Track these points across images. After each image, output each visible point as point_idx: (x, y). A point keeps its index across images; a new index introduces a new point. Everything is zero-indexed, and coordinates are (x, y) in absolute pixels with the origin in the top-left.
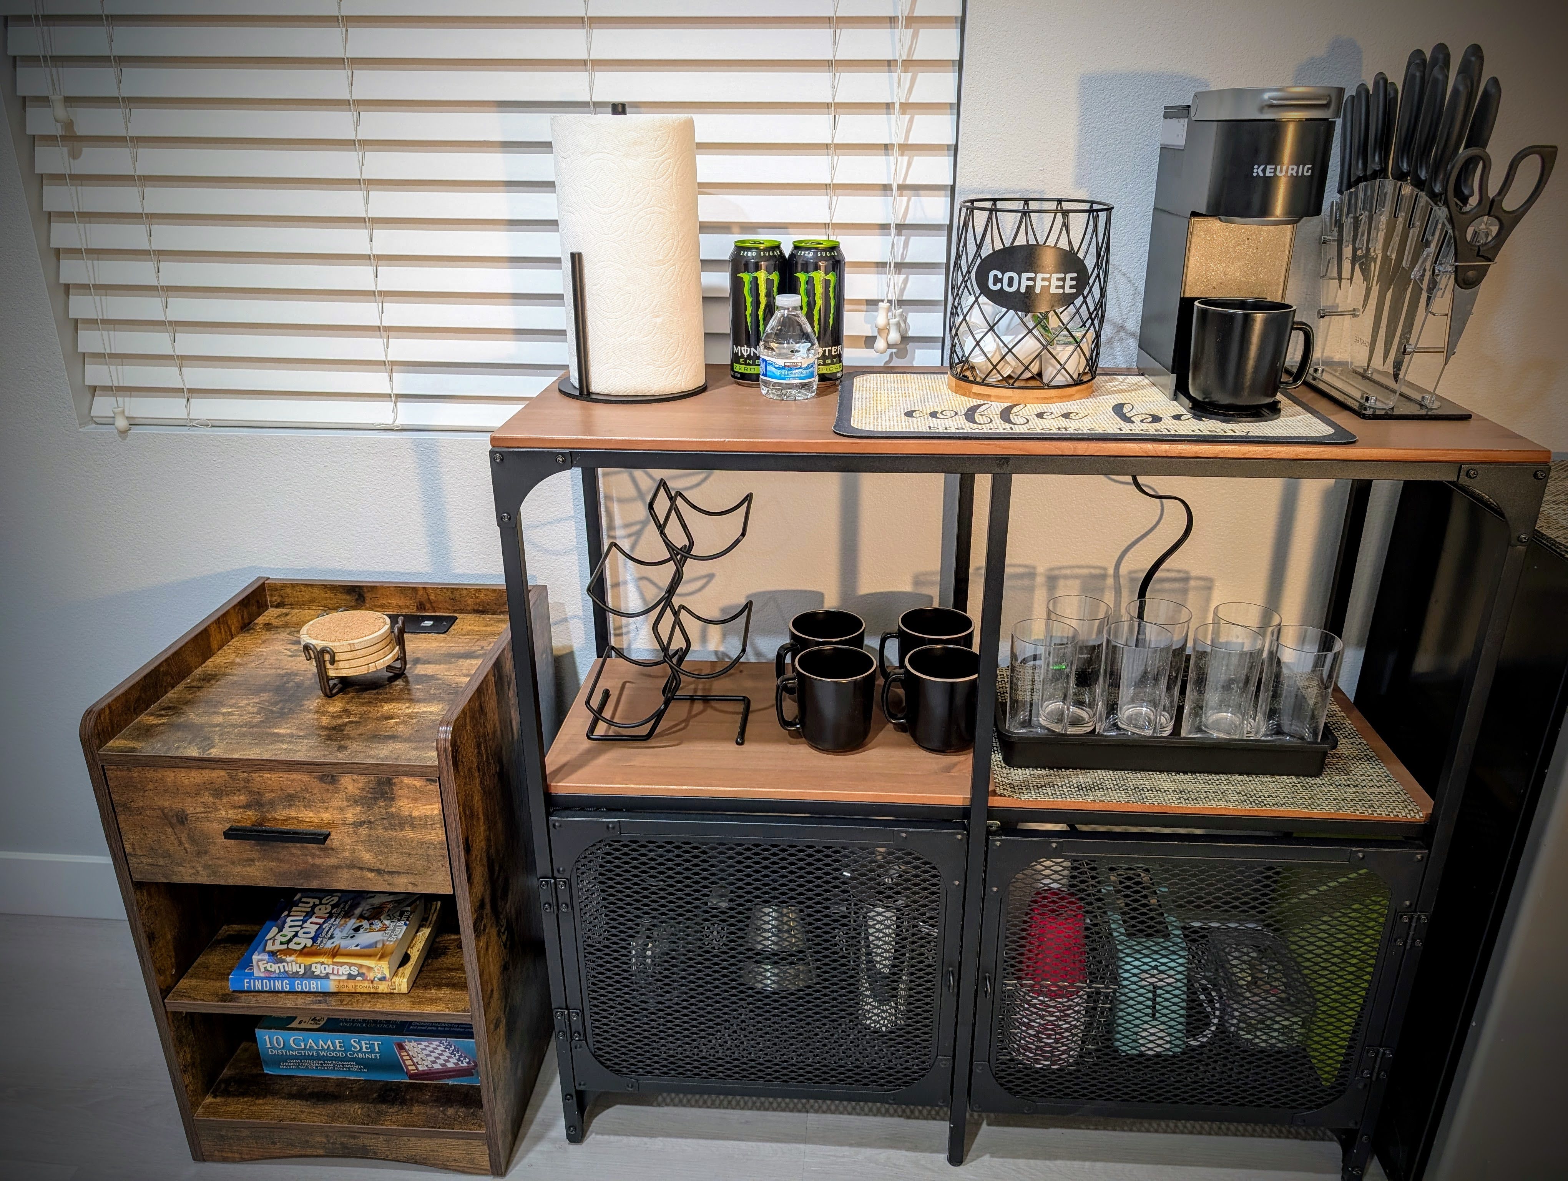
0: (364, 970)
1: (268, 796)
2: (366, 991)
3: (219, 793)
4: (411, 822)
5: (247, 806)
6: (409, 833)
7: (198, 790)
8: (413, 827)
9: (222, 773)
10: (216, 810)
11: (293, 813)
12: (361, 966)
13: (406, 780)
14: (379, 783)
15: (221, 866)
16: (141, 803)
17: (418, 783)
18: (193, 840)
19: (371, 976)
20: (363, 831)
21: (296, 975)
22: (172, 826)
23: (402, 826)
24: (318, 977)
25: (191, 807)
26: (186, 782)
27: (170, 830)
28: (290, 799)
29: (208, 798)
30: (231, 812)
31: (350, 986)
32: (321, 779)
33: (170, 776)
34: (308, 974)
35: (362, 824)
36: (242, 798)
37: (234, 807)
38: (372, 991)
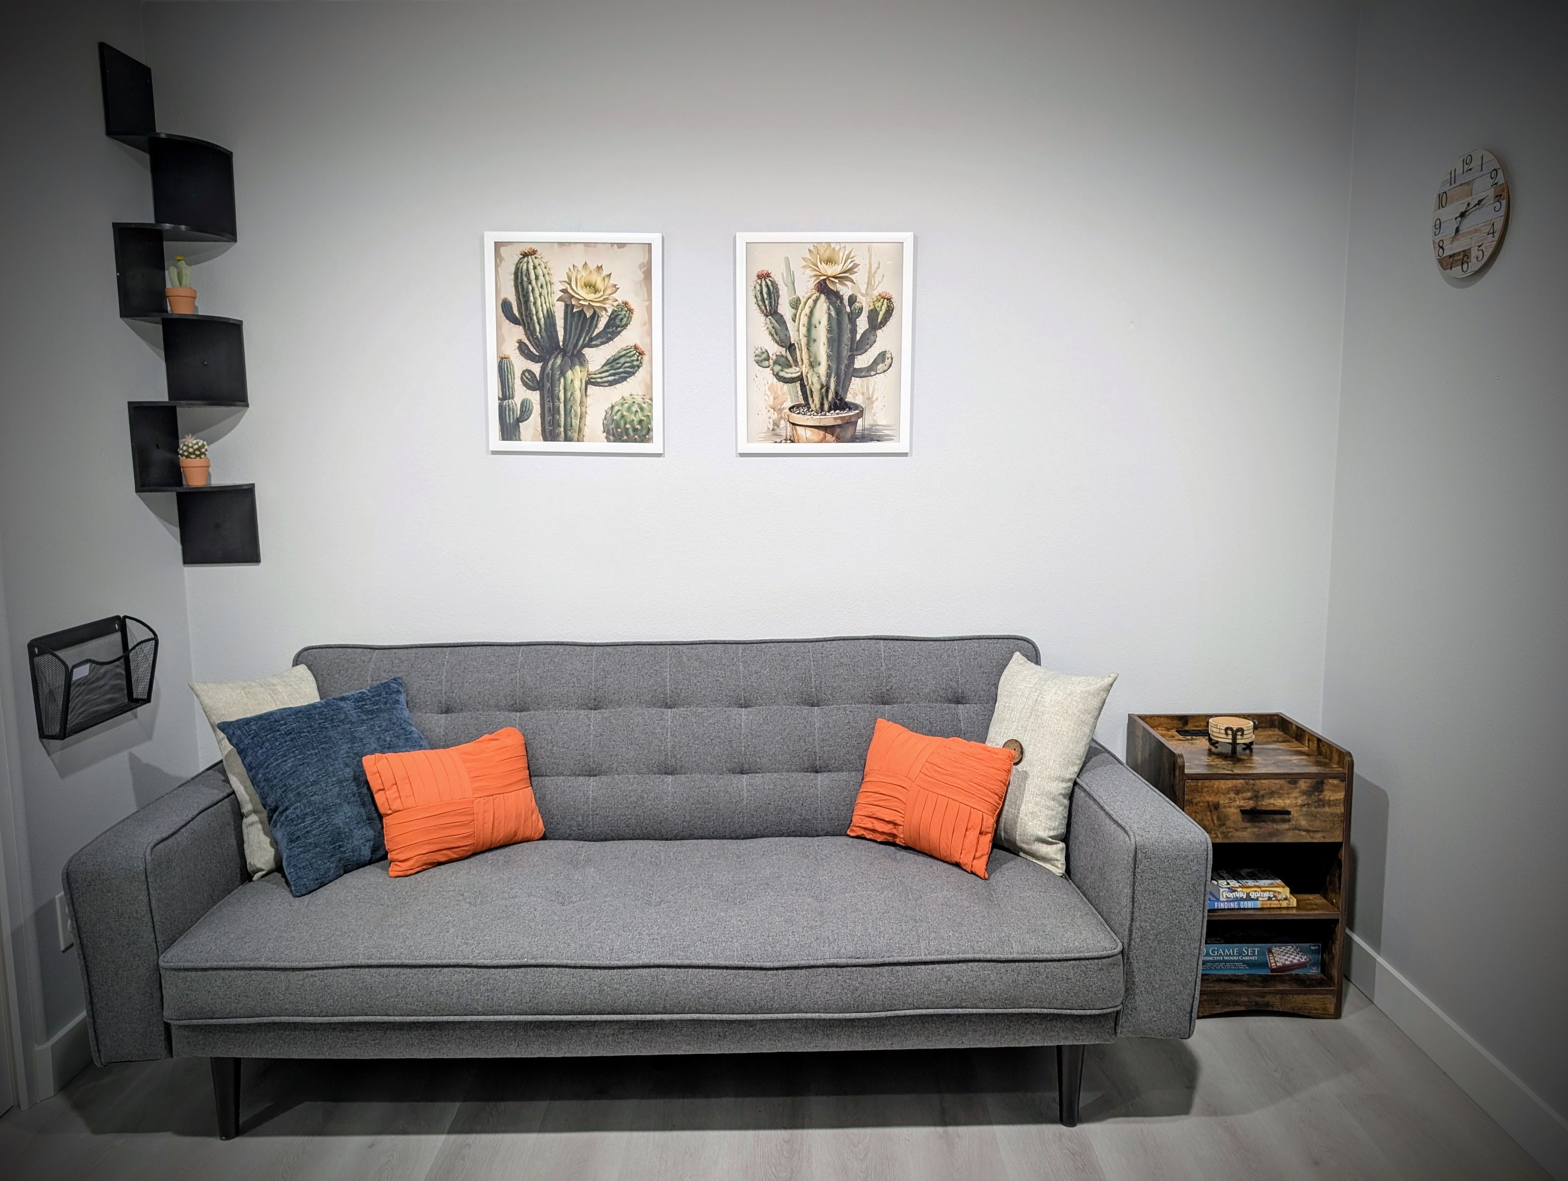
0: (1276, 894)
1: (1262, 792)
2: (1276, 906)
3: (1238, 792)
4: (1329, 803)
5: (1250, 799)
6: (1327, 809)
7: (1229, 791)
8: (1329, 806)
9: (1242, 781)
10: (1235, 801)
11: (1272, 801)
12: (1275, 892)
13: (1331, 781)
14: (1318, 783)
15: (1229, 832)
16: (1199, 799)
17: (1335, 782)
18: (1219, 819)
19: (1279, 898)
20: (1305, 809)
21: (1242, 899)
22: (1211, 811)
23: (1324, 806)
24: (1253, 900)
25: (1223, 801)
26: (1224, 787)
27: (1209, 813)
28: (1272, 794)
29: (1232, 795)
30: (1242, 802)
31: (1268, 904)
32: (1290, 783)
33: (1216, 784)
34: (1249, 898)
35: (1304, 805)
36: (1249, 794)
37: (1244, 799)
38: (1279, 906)
